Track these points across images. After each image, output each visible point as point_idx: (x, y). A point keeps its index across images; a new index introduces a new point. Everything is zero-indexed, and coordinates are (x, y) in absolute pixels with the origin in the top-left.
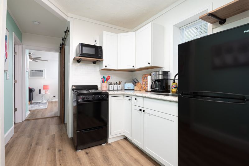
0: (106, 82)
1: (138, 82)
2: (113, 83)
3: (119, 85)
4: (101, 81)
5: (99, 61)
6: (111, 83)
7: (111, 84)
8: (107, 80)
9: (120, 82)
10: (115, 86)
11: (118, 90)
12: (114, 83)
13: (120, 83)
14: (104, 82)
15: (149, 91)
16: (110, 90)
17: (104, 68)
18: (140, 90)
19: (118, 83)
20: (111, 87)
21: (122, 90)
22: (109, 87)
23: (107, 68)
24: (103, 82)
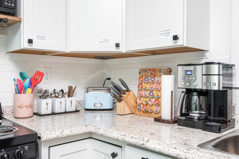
0: (29, 90)
1: (128, 90)
2: (51, 91)
3: (70, 99)
4: (13, 88)
5: (6, 21)
6: (46, 92)
7: (44, 95)
8: (34, 83)
9: (70, 88)
10: (57, 100)
11: (66, 113)
12: (55, 93)
13: (71, 93)
14: (24, 93)
15: (168, 122)
16: (43, 115)
17: (25, 45)
18: (134, 111)
19: (66, 90)
20: (45, 105)
21: (77, 111)
22: (39, 105)
23: (36, 46)
24: (20, 90)
